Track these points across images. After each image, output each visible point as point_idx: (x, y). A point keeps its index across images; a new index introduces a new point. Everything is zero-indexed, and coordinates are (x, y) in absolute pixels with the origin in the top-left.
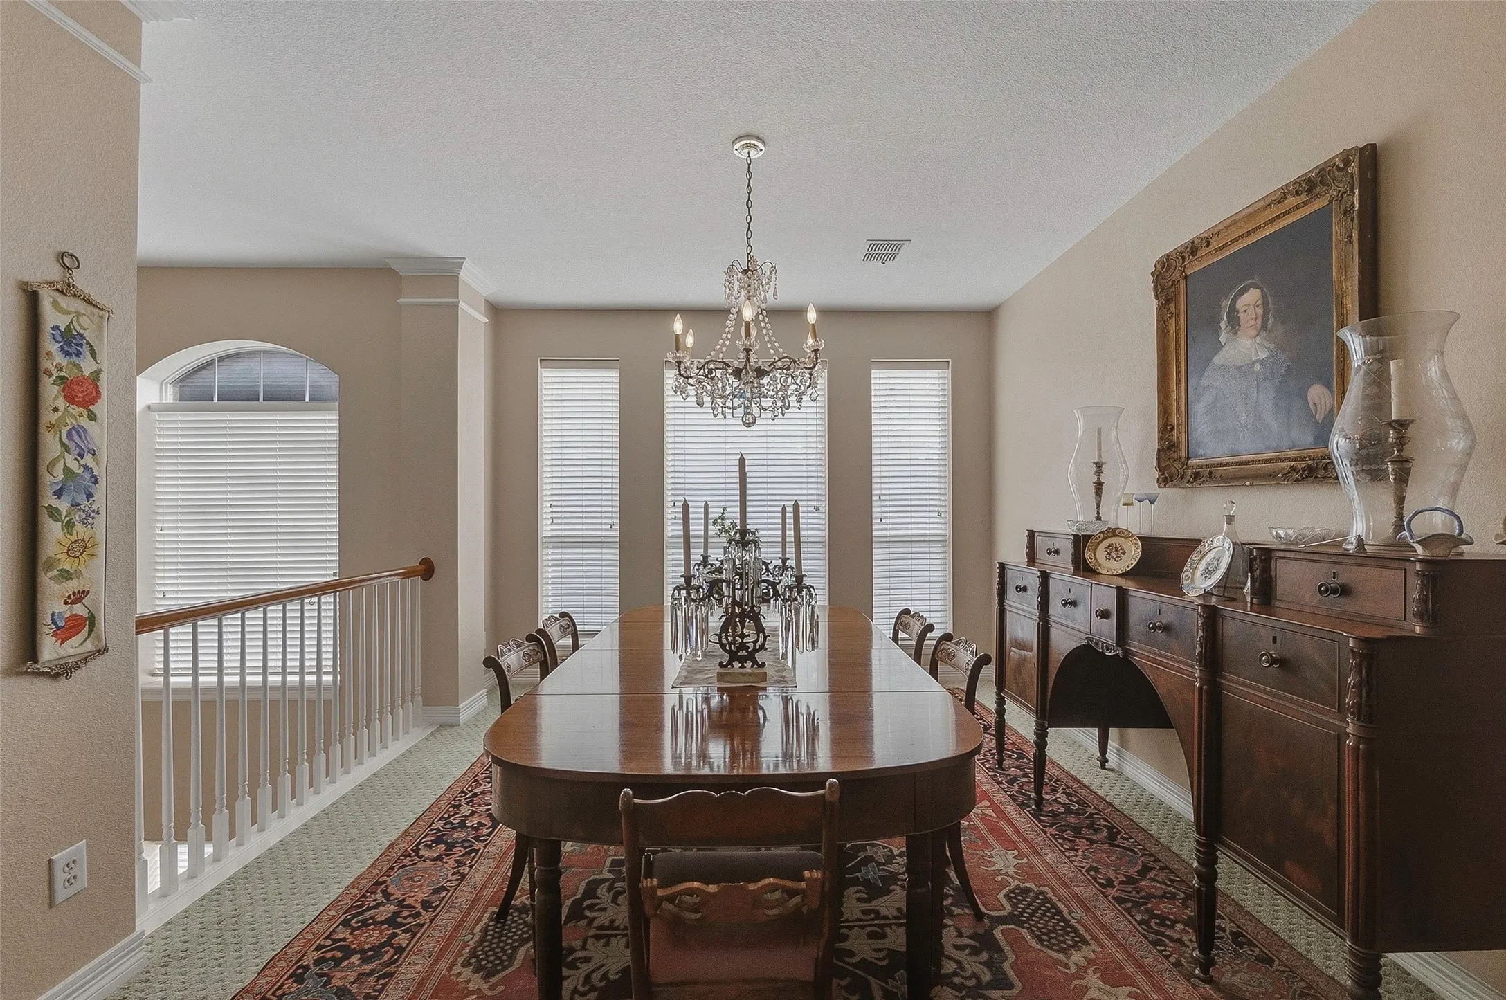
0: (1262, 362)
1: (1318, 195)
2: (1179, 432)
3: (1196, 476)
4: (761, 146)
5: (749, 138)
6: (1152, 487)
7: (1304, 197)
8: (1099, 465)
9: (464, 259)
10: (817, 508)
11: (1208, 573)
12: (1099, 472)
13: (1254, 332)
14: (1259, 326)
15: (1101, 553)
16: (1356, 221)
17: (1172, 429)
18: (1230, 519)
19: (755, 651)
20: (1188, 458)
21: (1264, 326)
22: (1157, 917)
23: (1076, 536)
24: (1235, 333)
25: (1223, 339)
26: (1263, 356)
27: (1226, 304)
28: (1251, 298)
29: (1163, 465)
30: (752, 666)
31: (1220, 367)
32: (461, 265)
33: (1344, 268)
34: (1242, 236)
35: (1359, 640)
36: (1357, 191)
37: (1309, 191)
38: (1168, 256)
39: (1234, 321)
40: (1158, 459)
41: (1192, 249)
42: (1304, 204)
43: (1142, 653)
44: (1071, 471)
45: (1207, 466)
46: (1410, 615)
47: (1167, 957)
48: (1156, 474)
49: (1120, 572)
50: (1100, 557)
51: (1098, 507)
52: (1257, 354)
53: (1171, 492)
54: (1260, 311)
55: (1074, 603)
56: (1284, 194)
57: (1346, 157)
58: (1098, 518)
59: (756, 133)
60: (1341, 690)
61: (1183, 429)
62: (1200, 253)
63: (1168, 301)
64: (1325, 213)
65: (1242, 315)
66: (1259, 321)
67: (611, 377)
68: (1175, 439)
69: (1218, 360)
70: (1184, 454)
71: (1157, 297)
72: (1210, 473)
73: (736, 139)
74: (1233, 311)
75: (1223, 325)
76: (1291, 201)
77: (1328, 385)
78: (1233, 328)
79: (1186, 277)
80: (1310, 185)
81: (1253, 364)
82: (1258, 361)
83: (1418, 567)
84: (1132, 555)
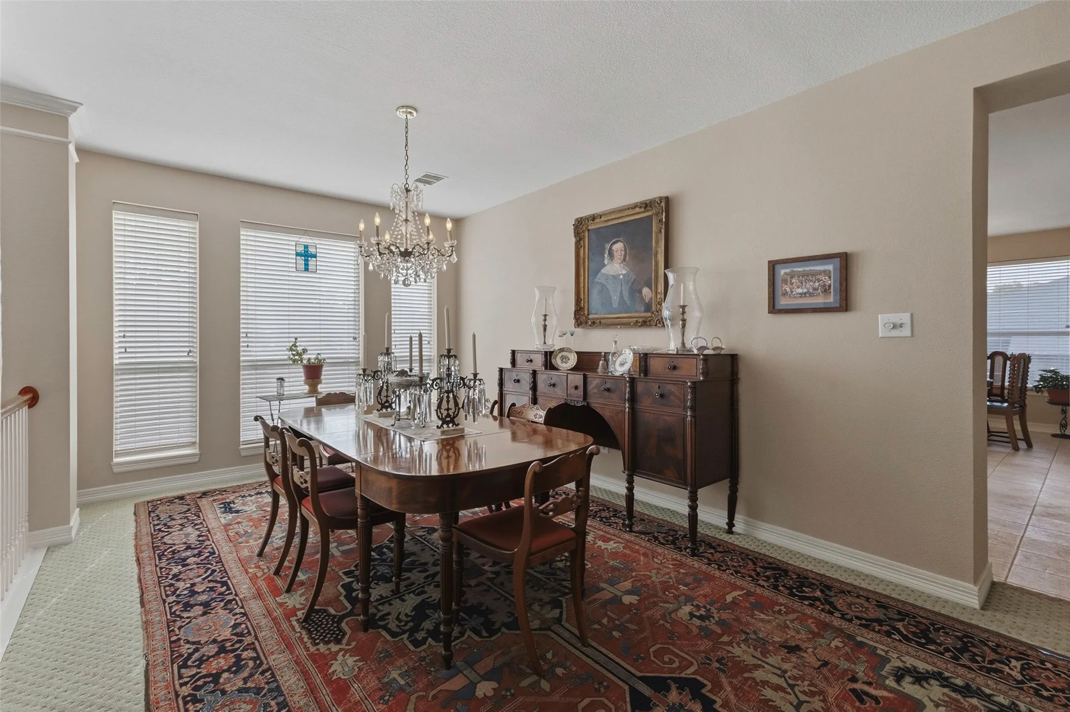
0: (624, 275)
1: (648, 211)
2: (584, 302)
3: (594, 323)
4: (414, 113)
5: (410, 108)
6: (573, 329)
7: (643, 210)
8: (545, 316)
9: (82, 104)
10: (355, 338)
11: (622, 365)
12: (545, 320)
13: (620, 262)
14: (622, 259)
15: (558, 360)
16: (664, 225)
17: (581, 300)
18: (616, 342)
19: (454, 417)
20: (588, 315)
21: (624, 260)
22: (603, 517)
23: (546, 352)
24: (612, 260)
25: (606, 262)
26: (624, 272)
27: (608, 246)
28: (618, 247)
29: (577, 317)
30: (453, 426)
31: (604, 274)
32: (74, 109)
33: (657, 242)
34: (616, 218)
35: (692, 382)
36: (664, 214)
37: (645, 208)
38: (581, 218)
39: (611, 255)
40: (575, 314)
41: (593, 218)
42: (643, 212)
43: (596, 402)
44: (533, 320)
45: (598, 319)
46: (698, 374)
47: (616, 528)
48: (573, 321)
49: (569, 368)
50: (557, 361)
51: (545, 338)
52: (621, 271)
53: (579, 331)
54: (623, 253)
55: (554, 385)
56: (635, 206)
57: (661, 198)
58: (545, 343)
59: (415, 107)
60: (685, 401)
61: (586, 301)
62: (597, 221)
63: (580, 240)
64: (650, 217)
65: (615, 253)
66: (622, 257)
67: (188, 229)
68: (582, 305)
69: (603, 271)
70: (586, 312)
71: (575, 237)
72: (600, 322)
73: (403, 107)
74: (610, 250)
75: (606, 256)
76: (637, 210)
77: (651, 288)
78: (611, 258)
79: (588, 230)
80: (647, 205)
81: (620, 275)
82: (622, 274)
83: (701, 357)
84: (573, 361)
